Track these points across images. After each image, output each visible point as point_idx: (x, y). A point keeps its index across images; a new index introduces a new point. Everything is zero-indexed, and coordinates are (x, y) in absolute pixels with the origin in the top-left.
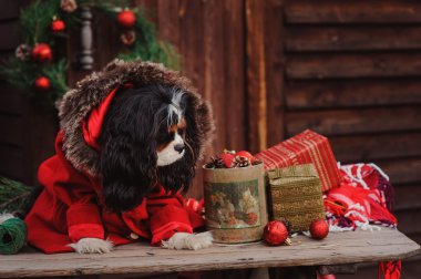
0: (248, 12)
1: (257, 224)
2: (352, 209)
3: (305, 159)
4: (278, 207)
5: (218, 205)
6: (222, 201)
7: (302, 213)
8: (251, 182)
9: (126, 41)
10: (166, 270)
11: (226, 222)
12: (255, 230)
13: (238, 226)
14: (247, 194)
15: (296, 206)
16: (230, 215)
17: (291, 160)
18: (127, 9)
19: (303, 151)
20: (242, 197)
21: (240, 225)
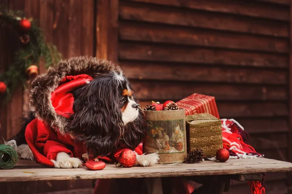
0: (98, 29)
1: (183, 150)
2: (232, 145)
3: (200, 110)
4: (193, 140)
5: (157, 137)
6: (160, 134)
7: (208, 145)
8: (180, 120)
9: (23, 41)
10: (139, 176)
11: (162, 148)
12: (181, 155)
13: (171, 151)
14: (177, 128)
15: (205, 139)
16: (166, 144)
17: (192, 111)
18: (24, 18)
19: (200, 105)
20: (174, 131)
21: (173, 150)
